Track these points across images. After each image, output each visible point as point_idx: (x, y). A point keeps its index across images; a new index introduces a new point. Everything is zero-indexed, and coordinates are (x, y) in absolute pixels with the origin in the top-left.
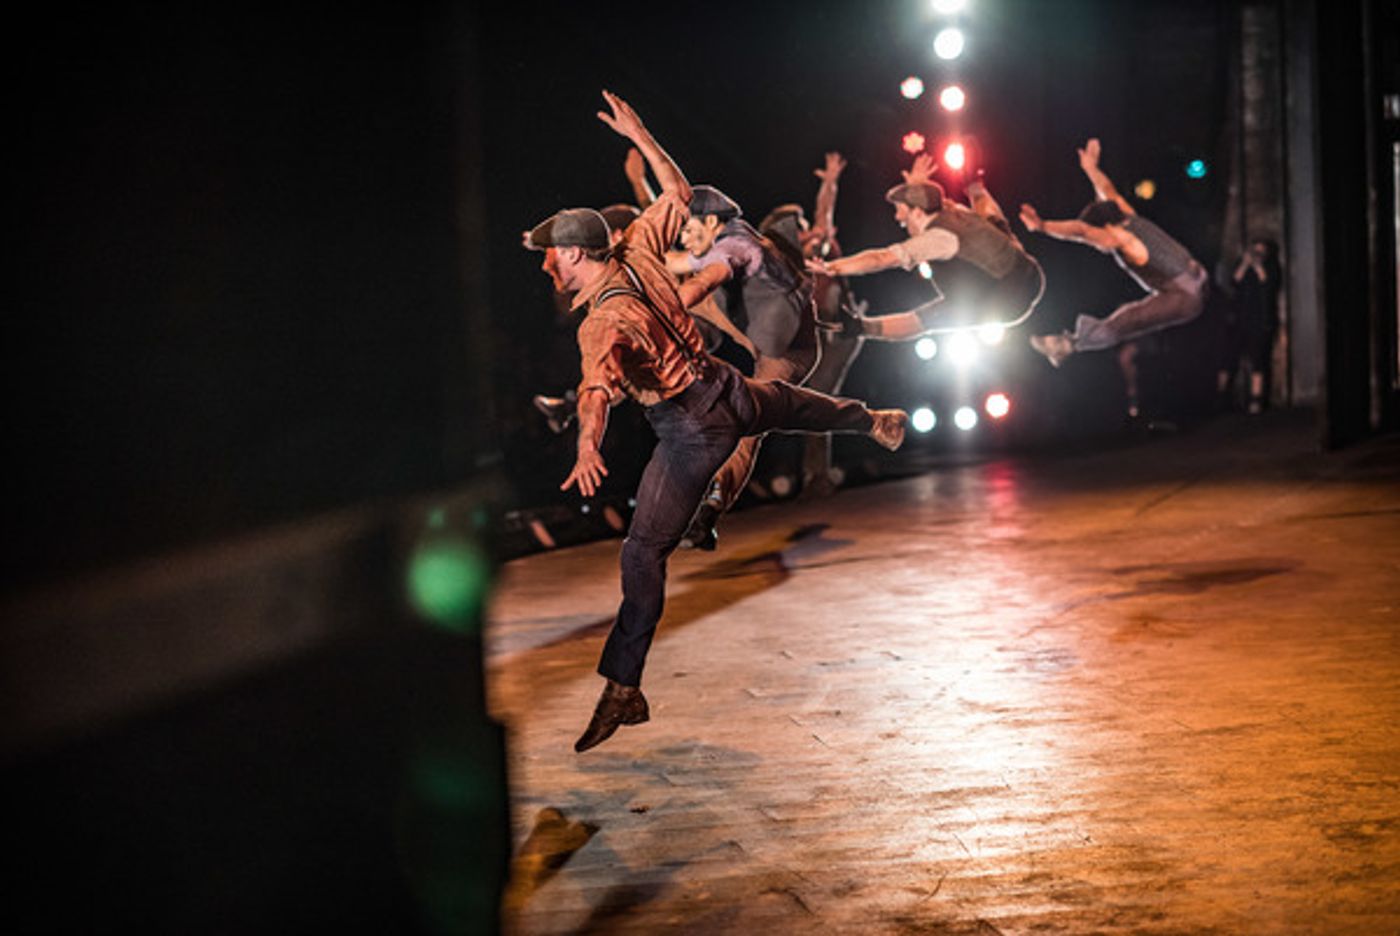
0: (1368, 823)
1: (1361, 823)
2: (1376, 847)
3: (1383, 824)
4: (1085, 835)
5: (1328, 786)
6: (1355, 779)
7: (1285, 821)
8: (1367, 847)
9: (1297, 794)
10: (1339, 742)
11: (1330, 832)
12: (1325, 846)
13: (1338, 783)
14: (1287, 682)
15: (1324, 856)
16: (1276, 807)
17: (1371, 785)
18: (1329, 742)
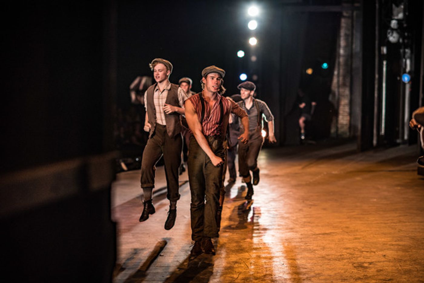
0: (366, 263)
1: (364, 262)
2: (368, 270)
3: (370, 263)
4: (282, 263)
5: (355, 251)
6: (363, 250)
7: (341, 261)
8: (365, 270)
9: (346, 254)
10: (359, 239)
11: (355, 265)
12: (353, 269)
13: (358, 251)
14: (344, 220)
15: (352, 272)
16: (339, 257)
17: (367, 252)
18: (356, 239)
